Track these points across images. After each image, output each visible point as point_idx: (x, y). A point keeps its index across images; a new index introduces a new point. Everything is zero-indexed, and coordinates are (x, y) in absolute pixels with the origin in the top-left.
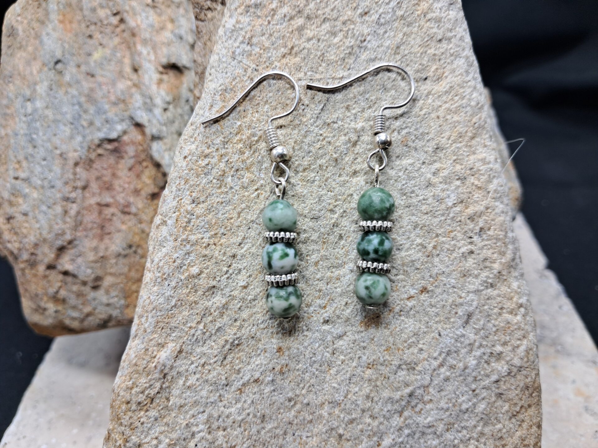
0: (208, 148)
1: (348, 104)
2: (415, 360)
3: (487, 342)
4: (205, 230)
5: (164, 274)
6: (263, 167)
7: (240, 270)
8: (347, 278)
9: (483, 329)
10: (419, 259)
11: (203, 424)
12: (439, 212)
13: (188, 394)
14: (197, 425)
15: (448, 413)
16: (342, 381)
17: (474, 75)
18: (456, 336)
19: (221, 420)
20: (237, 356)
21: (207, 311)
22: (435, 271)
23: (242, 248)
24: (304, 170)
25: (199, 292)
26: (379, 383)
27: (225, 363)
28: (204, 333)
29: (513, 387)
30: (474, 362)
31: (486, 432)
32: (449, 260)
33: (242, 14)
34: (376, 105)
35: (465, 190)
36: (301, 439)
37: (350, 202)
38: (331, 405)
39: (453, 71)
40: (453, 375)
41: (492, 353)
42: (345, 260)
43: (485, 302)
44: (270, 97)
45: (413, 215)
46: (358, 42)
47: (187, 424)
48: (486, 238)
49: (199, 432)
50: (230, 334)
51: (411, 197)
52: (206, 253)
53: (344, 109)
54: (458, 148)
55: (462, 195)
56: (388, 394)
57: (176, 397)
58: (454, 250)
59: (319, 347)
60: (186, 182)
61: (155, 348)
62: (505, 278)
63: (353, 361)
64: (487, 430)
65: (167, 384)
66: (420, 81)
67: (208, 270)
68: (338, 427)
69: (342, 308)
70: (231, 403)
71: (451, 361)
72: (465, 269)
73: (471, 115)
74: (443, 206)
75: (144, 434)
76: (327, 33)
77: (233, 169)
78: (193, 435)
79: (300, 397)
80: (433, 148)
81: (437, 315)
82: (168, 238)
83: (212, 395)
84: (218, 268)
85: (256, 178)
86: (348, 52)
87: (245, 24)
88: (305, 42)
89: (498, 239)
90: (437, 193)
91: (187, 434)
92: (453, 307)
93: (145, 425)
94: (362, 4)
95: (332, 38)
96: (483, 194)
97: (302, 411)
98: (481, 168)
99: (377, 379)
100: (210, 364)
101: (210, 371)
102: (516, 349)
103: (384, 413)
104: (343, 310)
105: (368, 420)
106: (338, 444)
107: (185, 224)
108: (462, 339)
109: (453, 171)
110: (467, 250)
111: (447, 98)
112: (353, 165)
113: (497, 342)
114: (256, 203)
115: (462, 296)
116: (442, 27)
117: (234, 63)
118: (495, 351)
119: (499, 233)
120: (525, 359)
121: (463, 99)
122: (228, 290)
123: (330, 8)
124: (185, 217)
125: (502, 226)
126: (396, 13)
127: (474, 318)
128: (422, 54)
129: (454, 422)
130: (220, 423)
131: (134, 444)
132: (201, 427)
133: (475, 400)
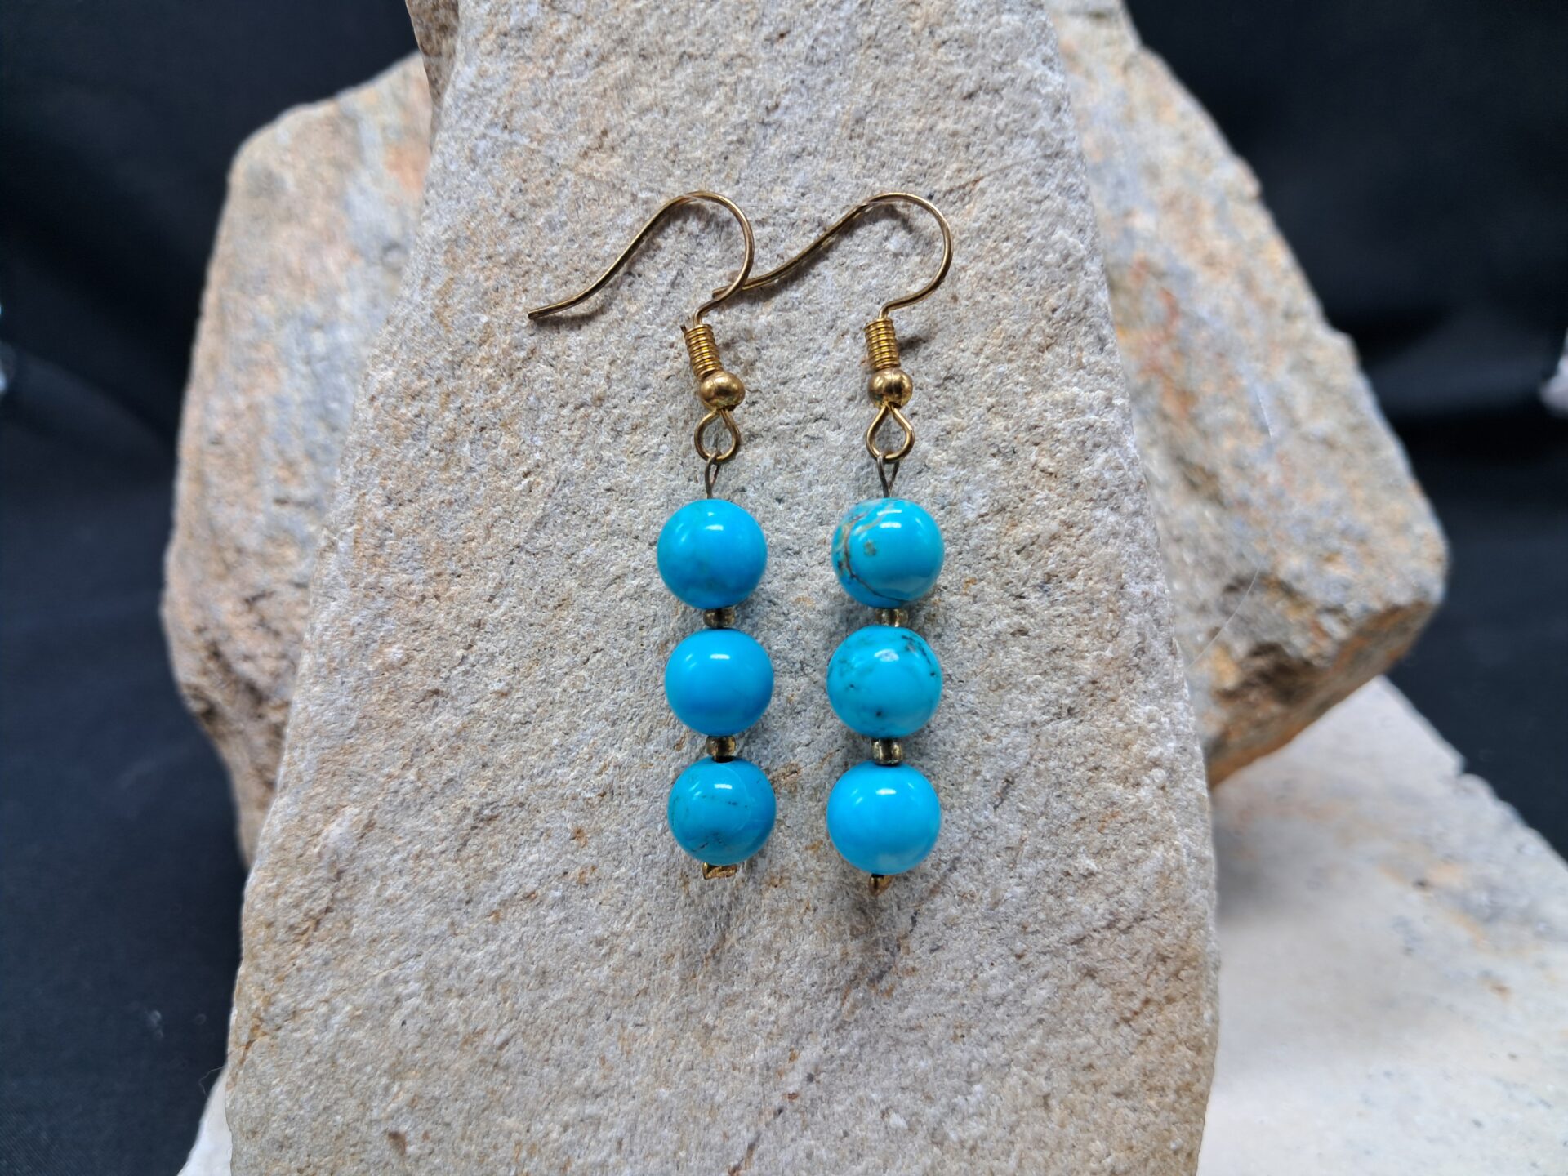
0: (420, 378)
3: (1057, 845)
4: (415, 564)
5: (333, 660)
6: (540, 421)
9: (1042, 814)
11: (417, 981)
12: (947, 534)
13: (387, 915)
14: (406, 982)
15: (955, 1002)
17: (1065, 178)
18: (973, 827)
19: (453, 974)
20: (491, 841)
21: (423, 742)
23: (497, 607)
24: (635, 428)
25: (406, 702)
26: (793, 920)
27: (464, 854)
28: (418, 790)
29: (1123, 955)
30: (1020, 890)
31: (1052, 1050)
32: (963, 650)
33: (490, 53)
35: (1012, 482)
36: (624, 1028)
38: (687, 960)
39: (1004, 171)
41: (1068, 874)
43: (1051, 752)
44: (554, 256)
46: (761, 112)
47: (385, 978)
48: (1062, 599)
49: (410, 996)
50: (474, 793)
52: (419, 616)
54: (1001, 375)
55: (1004, 494)
56: (815, 947)
57: (364, 920)
58: (978, 625)
60: (375, 454)
61: (318, 815)
62: (1110, 694)
64: (1055, 1046)
65: (345, 892)
67: (423, 654)
68: (702, 1009)
70: (476, 940)
71: (961, 881)
72: (1002, 671)
73: (1043, 288)
75: (303, 991)
76: (687, 92)
77: (474, 426)
78: (398, 1000)
79: (621, 939)
80: (937, 378)
82: (341, 579)
83: (435, 920)
84: (444, 649)
85: (524, 447)
86: (735, 138)
87: (498, 79)
88: (634, 117)
89: (1094, 602)
90: (940, 487)
91: (388, 1000)
92: (969, 758)
93: (305, 973)
94: (774, 12)
95: (698, 105)
96: (1061, 490)
97: (624, 967)
98: (1060, 425)
100: (432, 856)
102: (1130, 868)
103: (806, 987)
105: (769, 1001)
106: (704, 1046)
107: (372, 551)
108: (990, 836)
109: (984, 434)
110: (1009, 625)
113: (1082, 849)
114: (525, 504)
115: (993, 735)
116: (976, 60)
117: (474, 175)
118: (1076, 868)
119: (1100, 586)
120: (1157, 893)
121: (1023, 247)
122: (466, 698)
123: (692, 27)
124: (373, 535)
125: (1108, 571)
126: (859, 31)
127: (1021, 787)
128: (920, 133)
129: (972, 1022)
130: (452, 980)
131: (284, 1010)
132: (414, 986)
133: (1023, 978)
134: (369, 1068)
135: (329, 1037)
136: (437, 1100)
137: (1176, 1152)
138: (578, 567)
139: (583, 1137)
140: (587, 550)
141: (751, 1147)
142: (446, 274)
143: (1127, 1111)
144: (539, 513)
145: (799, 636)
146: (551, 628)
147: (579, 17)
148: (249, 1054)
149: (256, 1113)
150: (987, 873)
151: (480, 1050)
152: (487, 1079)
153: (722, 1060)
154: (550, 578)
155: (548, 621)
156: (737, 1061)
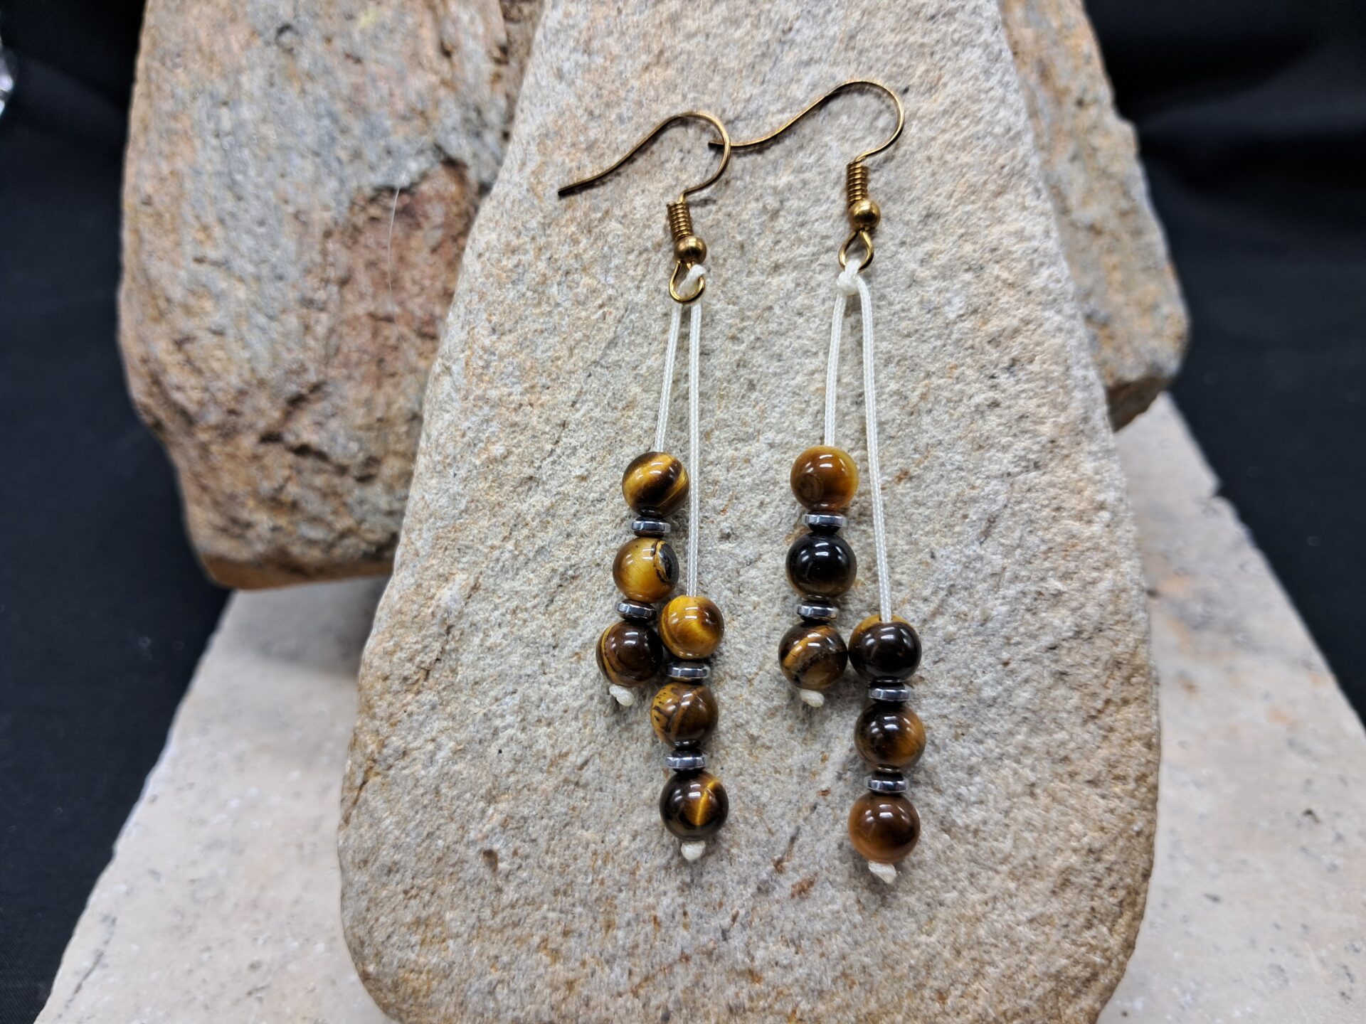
0: (518, 236)
3: (1031, 571)
4: (514, 380)
5: (447, 457)
6: (612, 265)
7: (575, 448)
8: (763, 457)
9: (1019, 546)
10: (894, 420)
11: (512, 714)
12: (932, 333)
13: (488, 661)
14: (502, 716)
16: (755, 639)
17: (1004, 75)
18: (964, 559)
19: (543, 706)
20: (574, 596)
21: (520, 519)
22: (925, 441)
23: (578, 410)
25: (506, 488)
27: (551, 608)
28: (515, 557)
29: (1087, 662)
30: (1005, 609)
31: (1035, 745)
32: (951, 420)
34: (813, 144)
35: (981, 290)
37: (767, 322)
38: (736, 684)
39: (960, 72)
40: (963, 632)
41: (1040, 593)
42: (759, 426)
43: (1023, 497)
44: (623, 142)
45: (883, 339)
46: (778, 34)
47: (485, 715)
48: (1024, 378)
49: (506, 728)
50: (561, 558)
52: (517, 419)
54: (968, 212)
55: (975, 299)
57: (468, 667)
58: (961, 400)
59: (712, 581)
61: (433, 583)
62: (1065, 452)
63: (775, 606)
64: (1036, 742)
65: (452, 645)
67: (520, 450)
68: (748, 722)
69: (755, 511)
70: (562, 677)
71: (956, 604)
72: (981, 435)
73: (993, 152)
74: (940, 321)
75: (413, 733)
76: (722, 22)
77: (560, 271)
78: (496, 732)
80: (920, 215)
81: (929, 519)
82: (453, 395)
83: (528, 662)
84: (537, 445)
85: (600, 286)
86: (759, 52)
87: (579, 18)
88: (683, 41)
89: (1049, 380)
90: (926, 296)
91: (487, 733)
92: (959, 505)
93: (415, 717)
95: (732, 31)
96: (1018, 296)
98: (1014, 249)
100: (526, 610)
102: (1089, 588)
104: (756, 516)
106: (751, 754)
107: (480, 371)
108: (978, 565)
109: (958, 255)
110: (986, 399)
111: (947, 122)
112: (773, 254)
113: (1051, 573)
114: (600, 329)
115: (977, 485)
117: (561, 87)
118: (1047, 589)
119: (1053, 368)
120: (1111, 608)
121: (977, 123)
122: (554, 483)
124: (481, 358)
125: (1058, 356)
127: (1001, 526)
128: (897, 45)
129: (969, 722)
130: (542, 711)
131: (396, 751)
132: (509, 719)
133: (1009, 682)
134: (468, 795)
135: (433, 770)
136: (525, 819)
137: (1139, 834)
138: (642, 376)
139: (649, 844)
140: (649, 362)
141: (793, 839)
142: (538, 159)
143: (1097, 798)
144: (611, 335)
145: (819, 418)
146: (620, 425)
148: (363, 794)
149: (369, 844)
150: (977, 596)
151: (564, 771)
152: (569, 797)
153: (765, 765)
154: (619, 386)
155: (618, 419)
156: (778, 765)
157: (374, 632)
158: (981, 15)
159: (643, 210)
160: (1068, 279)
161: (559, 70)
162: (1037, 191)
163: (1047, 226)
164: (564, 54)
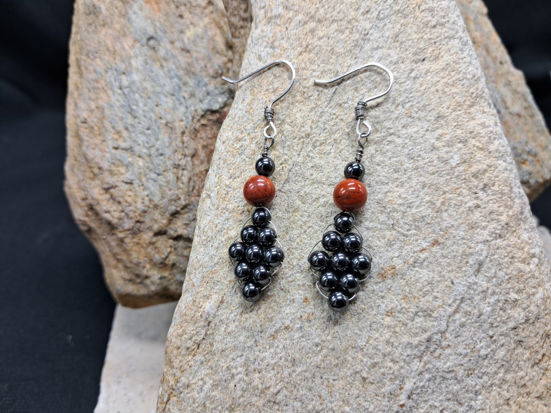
0: (242, 133)
1: (356, 86)
2: (430, 307)
3: (501, 289)
4: (240, 200)
5: (208, 237)
6: (287, 145)
9: (494, 277)
10: (429, 215)
11: (241, 366)
12: (445, 172)
13: (229, 339)
14: (236, 368)
15: (467, 359)
16: (364, 327)
17: (469, 52)
18: (468, 284)
19: (256, 363)
20: (270, 306)
22: (445, 225)
24: (321, 144)
26: (397, 329)
29: (532, 335)
30: (489, 309)
31: (508, 379)
32: (457, 215)
33: (265, 25)
35: (467, 152)
36: (328, 382)
38: (354, 350)
39: (449, 50)
40: (469, 321)
41: (507, 301)
43: (495, 252)
45: (421, 176)
46: (362, 36)
47: (227, 367)
48: (491, 193)
49: (238, 374)
51: (418, 160)
53: (353, 91)
54: (457, 115)
55: (465, 156)
56: (407, 340)
57: (219, 342)
58: (461, 205)
60: (225, 161)
61: (201, 300)
62: (514, 229)
63: (373, 310)
64: (509, 377)
65: (211, 331)
66: (418, 62)
68: (361, 371)
70: (265, 348)
71: (465, 307)
72: (473, 222)
73: (468, 86)
74: (448, 167)
75: (192, 375)
76: (335, 31)
78: (233, 376)
79: (326, 343)
80: (435, 117)
81: (449, 264)
82: (211, 207)
83: (248, 340)
85: (281, 154)
86: (353, 45)
87: (268, 32)
88: (317, 41)
89: (503, 194)
90: (441, 155)
91: (228, 376)
92: (464, 257)
93: (193, 368)
94: (363, 5)
95: (340, 35)
96: (485, 154)
97: (328, 356)
98: (481, 132)
99: (396, 326)
101: (247, 319)
102: (531, 297)
103: (404, 358)
105: (390, 364)
106: (363, 387)
107: (224, 196)
108: (475, 287)
109: (455, 135)
110: (473, 204)
111: (444, 74)
113: (511, 290)
115: (472, 246)
116: (435, 15)
117: (260, 64)
118: (510, 298)
119: (504, 188)
120: (543, 307)
121: (459, 73)
123: (336, 11)
124: (224, 190)
125: (506, 182)
126: (394, 8)
127: (485, 267)
128: (418, 39)
129: (475, 367)
130: (256, 366)
131: (184, 385)
132: (240, 369)
133: (493, 347)
134: (220, 408)
135: (202, 395)
138: (301, 196)
140: (305, 190)
142: (251, 97)
143: (542, 406)
144: (287, 177)
145: (391, 214)
146: (292, 219)
147: (296, 11)
148: (168, 406)
150: (475, 303)
151: (268, 396)
152: (270, 409)
153: (371, 392)
154: (291, 201)
155: (290, 217)
156: (377, 392)
157: (173, 324)
158: (457, 24)
159: (300, 119)
160: (507, 145)
161: (259, 56)
162: (489, 104)
163: (496, 120)
164: (262, 49)
